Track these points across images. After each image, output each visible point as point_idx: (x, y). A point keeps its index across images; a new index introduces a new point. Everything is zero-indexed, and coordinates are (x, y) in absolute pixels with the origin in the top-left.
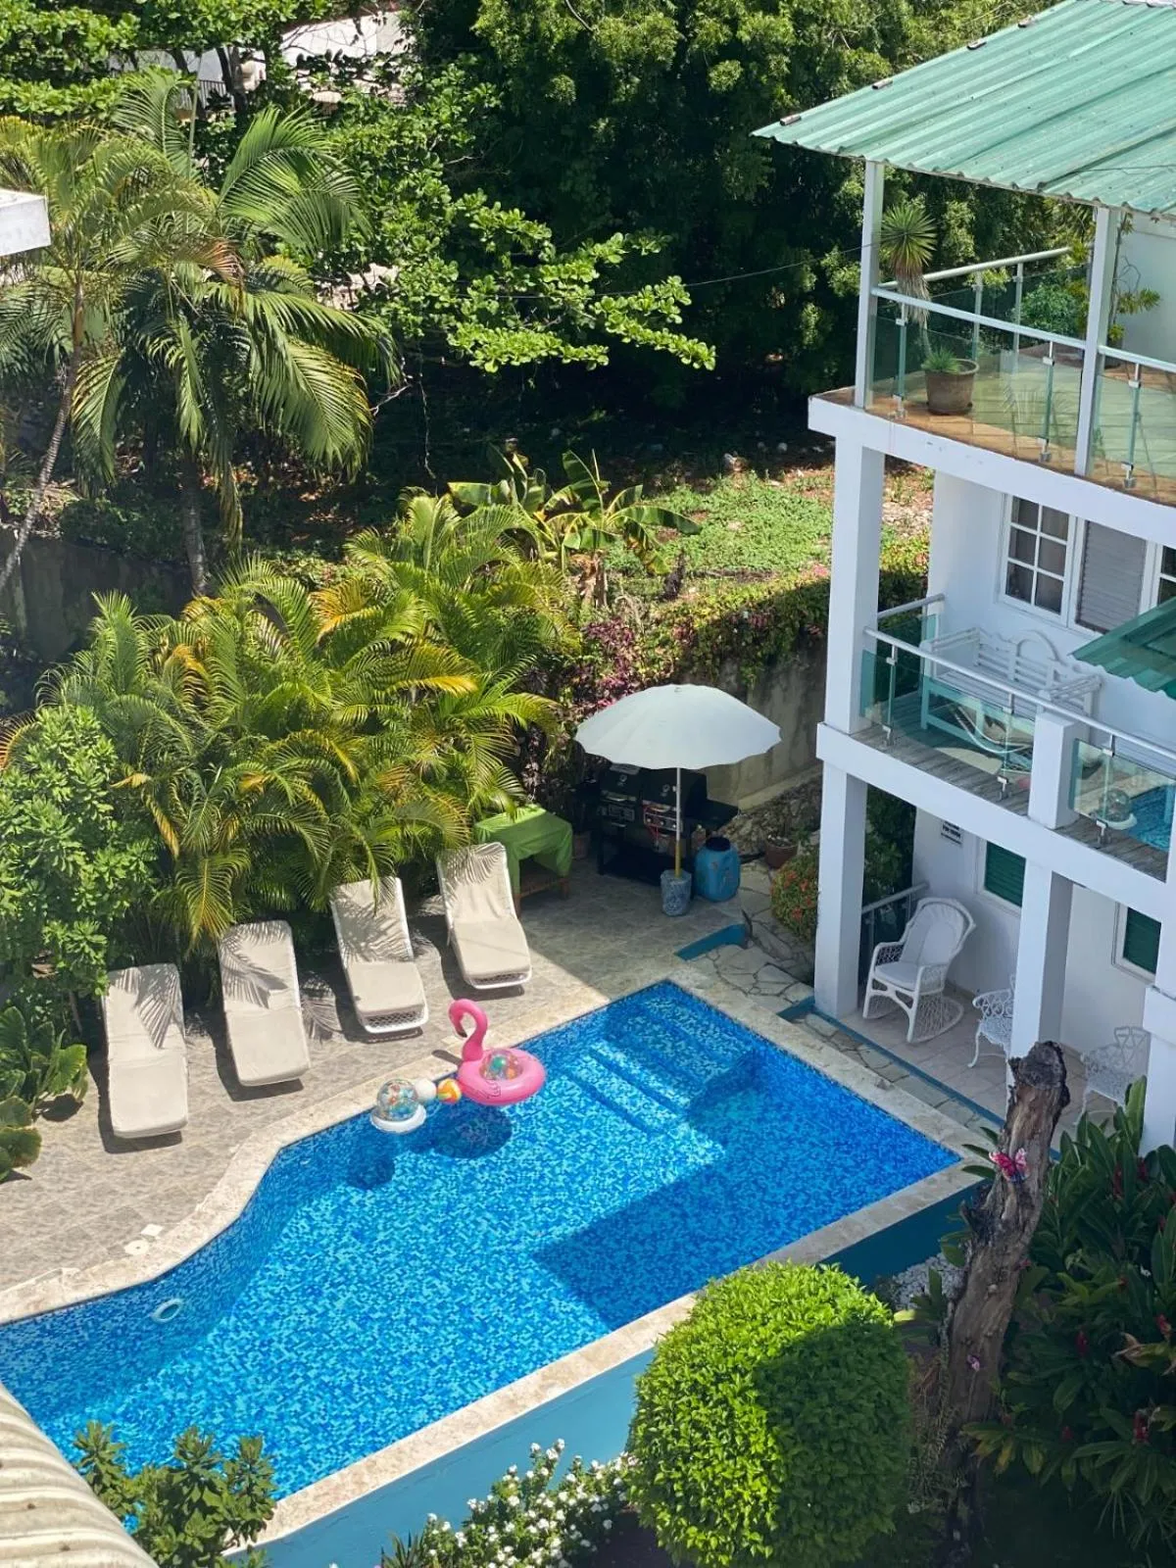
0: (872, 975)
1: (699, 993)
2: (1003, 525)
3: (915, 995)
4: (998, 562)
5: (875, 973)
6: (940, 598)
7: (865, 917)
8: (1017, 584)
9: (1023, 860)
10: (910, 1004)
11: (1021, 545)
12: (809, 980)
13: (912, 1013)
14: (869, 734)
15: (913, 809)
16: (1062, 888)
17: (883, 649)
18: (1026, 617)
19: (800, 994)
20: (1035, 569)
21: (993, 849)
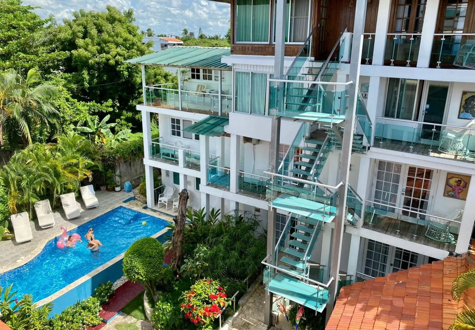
0: (159, 200)
1: (127, 207)
2: (170, 123)
3: (167, 201)
4: (170, 130)
5: (160, 199)
6: (162, 137)
7: (155, 191)
8: (174, 133)
9: (179, 173)
10: (166, 202)
11: (173, 127)
12: (146, 203)
13: (166, 204)
14: (152, 159)
15: (160, 169)
16: (185, 176)
17: (153, 144)
18: (176, 138)
19: (145, 205)
20: (176, 130)
21: (174, 173)
